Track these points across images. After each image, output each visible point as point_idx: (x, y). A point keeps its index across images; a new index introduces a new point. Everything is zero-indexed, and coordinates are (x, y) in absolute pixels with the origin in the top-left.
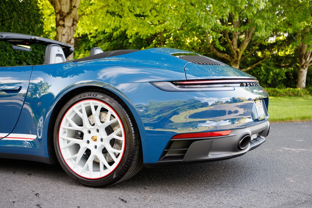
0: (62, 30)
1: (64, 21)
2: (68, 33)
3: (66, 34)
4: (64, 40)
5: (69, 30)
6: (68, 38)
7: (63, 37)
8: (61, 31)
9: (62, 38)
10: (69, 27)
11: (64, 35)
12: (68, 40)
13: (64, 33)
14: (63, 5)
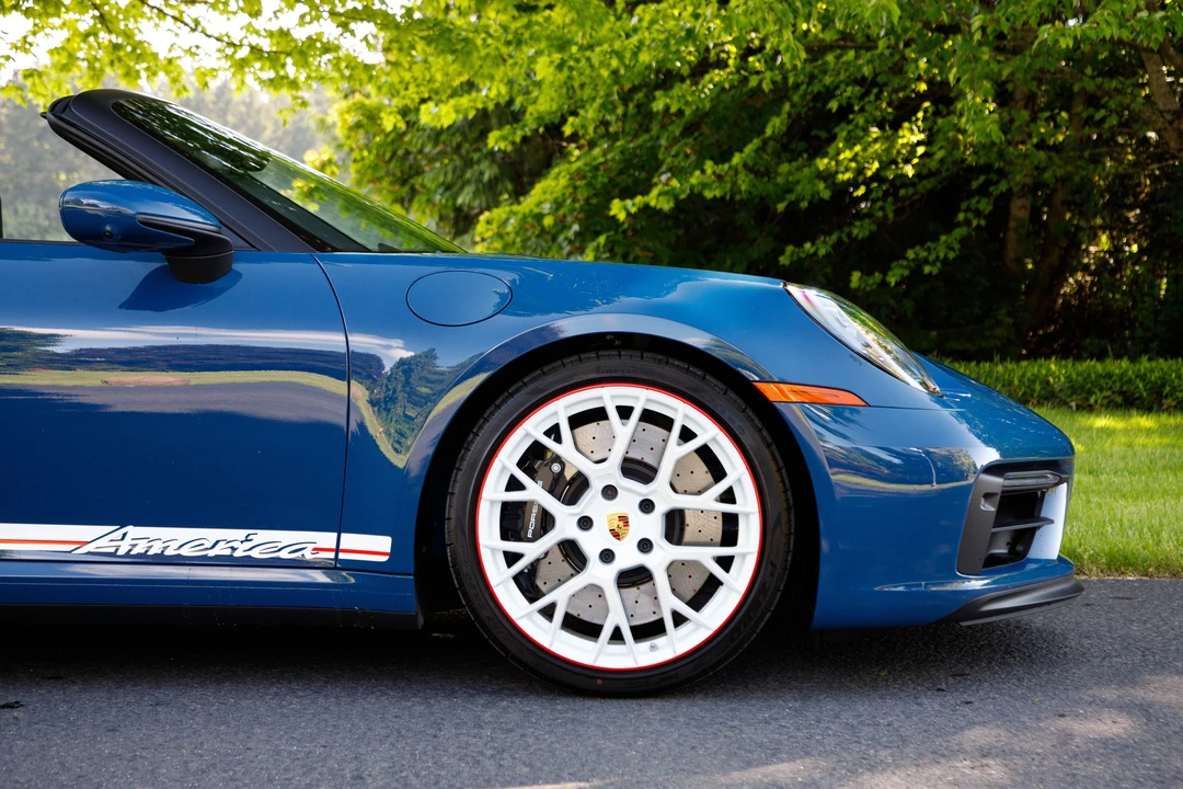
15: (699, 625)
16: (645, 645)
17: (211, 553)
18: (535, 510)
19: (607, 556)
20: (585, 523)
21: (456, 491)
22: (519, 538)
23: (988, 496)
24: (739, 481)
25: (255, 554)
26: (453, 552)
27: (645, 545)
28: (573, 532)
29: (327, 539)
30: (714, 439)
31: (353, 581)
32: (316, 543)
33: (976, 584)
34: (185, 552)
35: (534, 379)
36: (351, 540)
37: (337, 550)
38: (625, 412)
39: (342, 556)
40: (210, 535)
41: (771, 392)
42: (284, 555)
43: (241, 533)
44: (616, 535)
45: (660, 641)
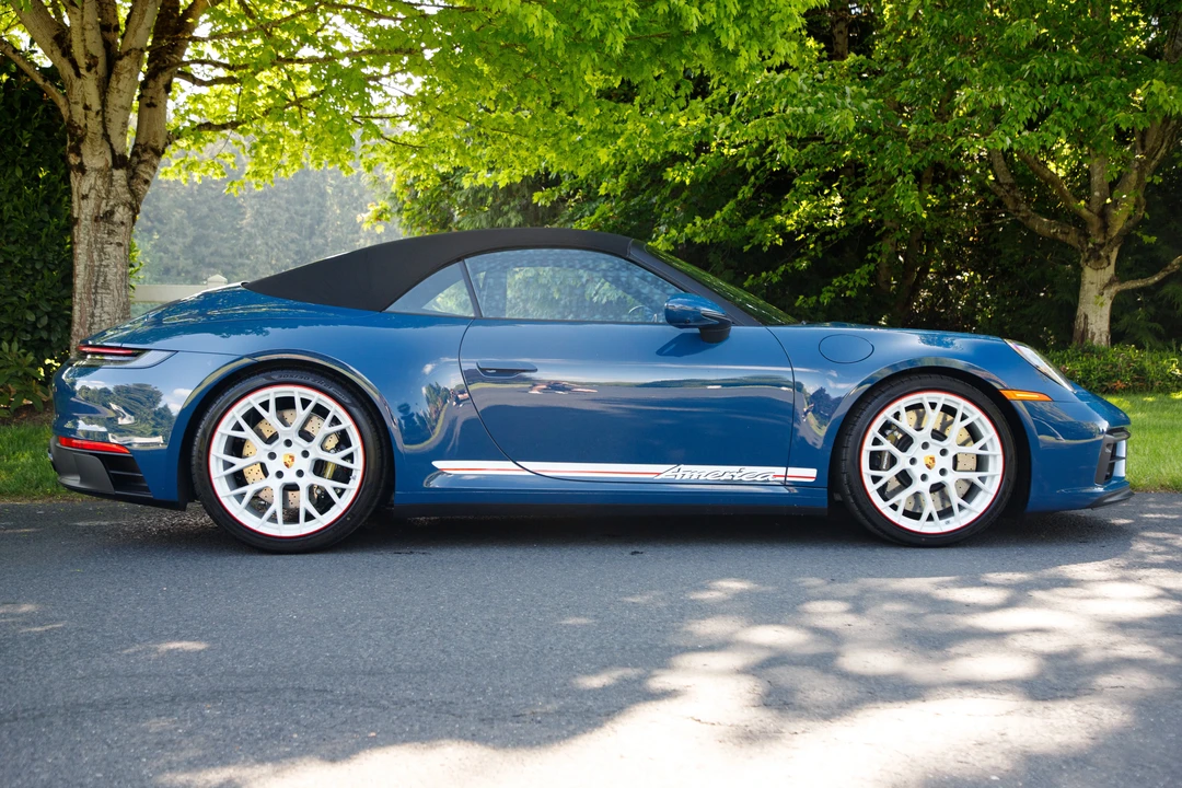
0: (79, 183)
1: (79, 154)
2: (98, 191)
3: (93, 195)
4: (86, 215)
5: (99, 182)
6: (99, 207)
7: (84, 203)
8: (77, 184)
9: (80, 208)
10: (99, 171)
11: (85, 197)
12: (98, 212)
13: (85, 189)
14: (76, 103)
15: (971, 511)
16: (944, 521)
17: (722, 478)
18: (887, 454)
19: (924, 477)
20: (913, 461)
21: (850, 444)
22: (879, 469)
23: (1108, 445)
24: (991, 440)
25: (744, 478)
26: (849, 477)
27: (943, 472)
28: (907, 466)
29: (781, 471)
30: (979, 419)
31: (796, 491)
32: (774, 473)
33: (1101, 490)
34: (709, 477)
35: (888, 389)
36: (793, 471)
37: (786, 476)
38: (933, 406)
39: (788, 479)
40: (721, 469)
41: (1009, 395)
42: (758, 479)
43: (737, 468)
44: (929, 467)
45: (951, 519)
